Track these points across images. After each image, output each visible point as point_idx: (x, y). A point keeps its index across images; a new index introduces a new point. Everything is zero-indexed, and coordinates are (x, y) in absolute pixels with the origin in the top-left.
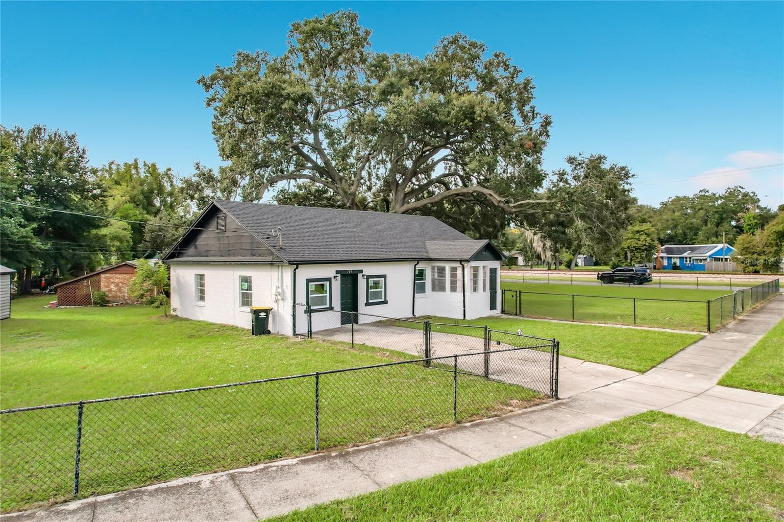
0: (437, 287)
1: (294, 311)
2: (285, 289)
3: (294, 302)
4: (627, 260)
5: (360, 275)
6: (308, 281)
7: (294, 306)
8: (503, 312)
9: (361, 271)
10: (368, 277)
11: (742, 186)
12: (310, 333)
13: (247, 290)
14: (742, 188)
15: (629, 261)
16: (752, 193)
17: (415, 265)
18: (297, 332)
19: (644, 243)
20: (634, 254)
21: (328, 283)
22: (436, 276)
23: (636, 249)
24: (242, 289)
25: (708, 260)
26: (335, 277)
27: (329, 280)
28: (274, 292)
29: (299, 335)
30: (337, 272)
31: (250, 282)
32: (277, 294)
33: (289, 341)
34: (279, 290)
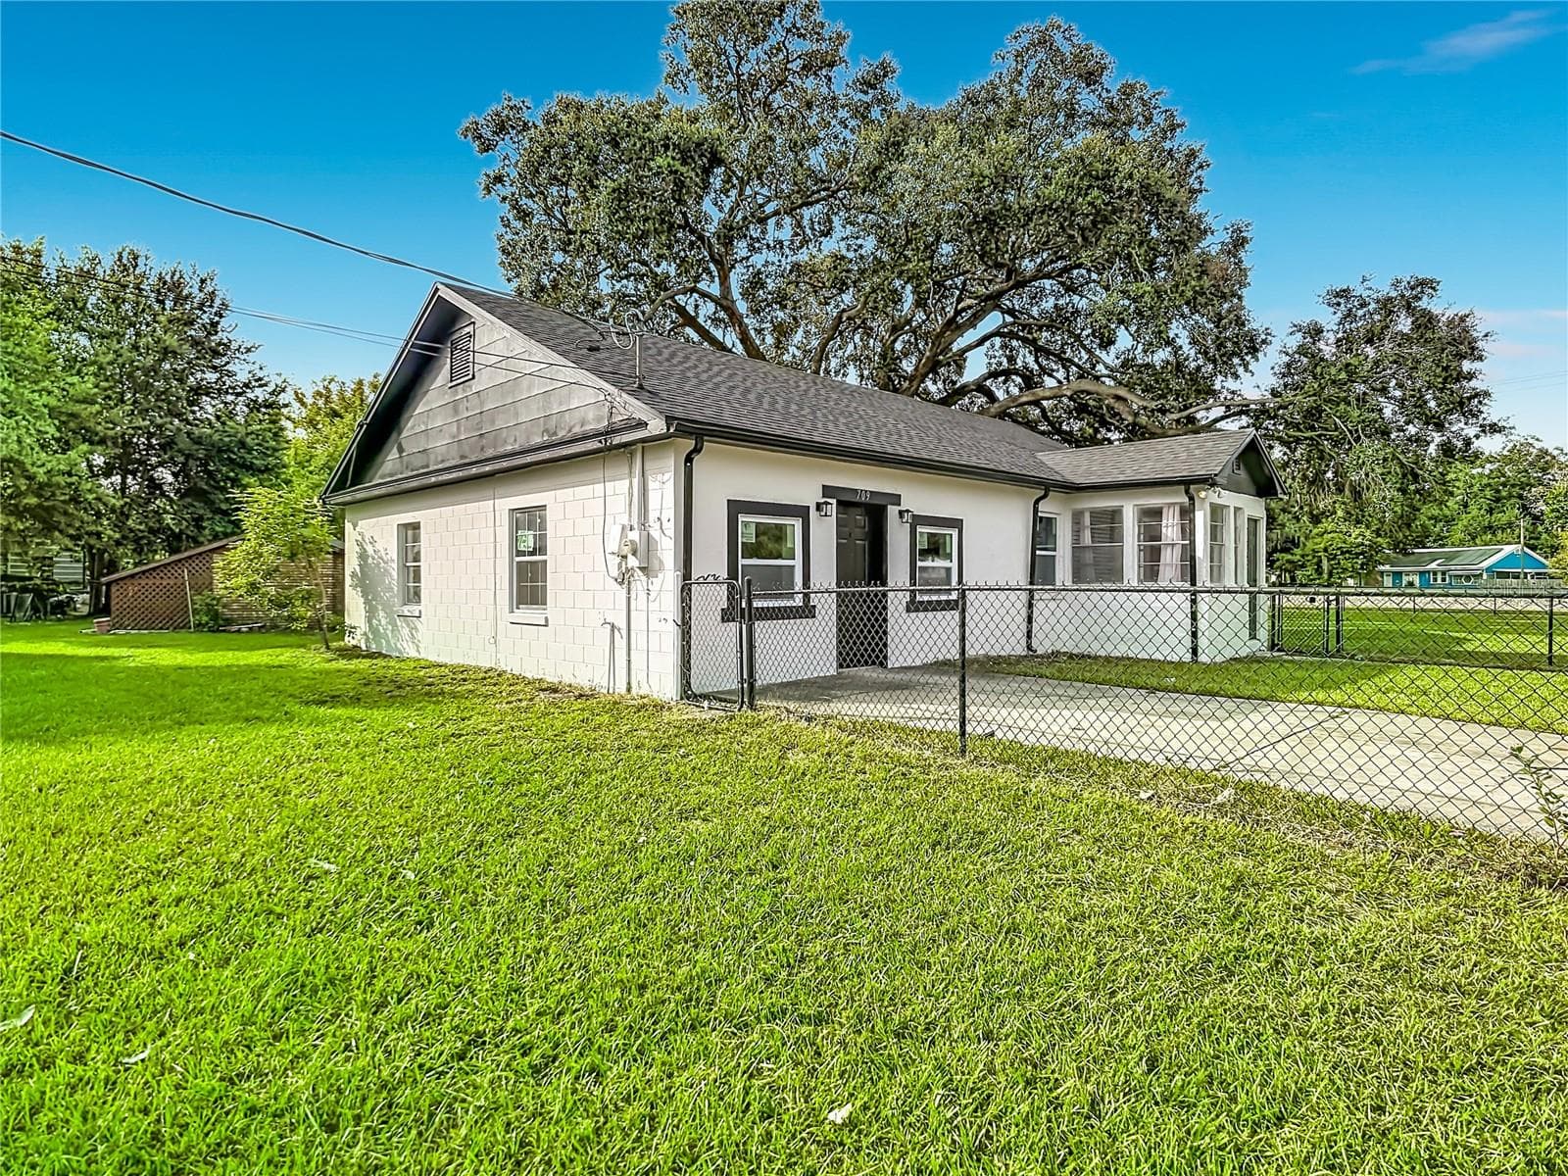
0: (1091, 572)
1: (686, 607)
2: (655, 533)
3: (687, 576)
4: (1321, 574)
5: (892, 511)
6: (736, 508)
7: (686, 591)
8: (1272, 647)
9: (896, 499)
10: (918, 520)
11: (1537, 436)
12: (750, 691)
13: (532, 553)
14: (1537, 440)
15: (1325, 576)
16: (1557, 449)
17: (1037, 502)
18: (696, 688)
19: (1360, 540)
20: (1339, 563)
21: (798, 523)
22: (1087, 539)
23: (1343, 553)
24: (520, 553)
25: (1485, 576)
26: (819, 507)
27: (802, 512)
28: (613, 545)
29: (705, 697)
30: (828, 491)
31: (543, 527)
32: (626, 550)
33: (666, 716)
34: (634, 536)
